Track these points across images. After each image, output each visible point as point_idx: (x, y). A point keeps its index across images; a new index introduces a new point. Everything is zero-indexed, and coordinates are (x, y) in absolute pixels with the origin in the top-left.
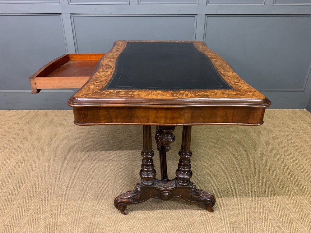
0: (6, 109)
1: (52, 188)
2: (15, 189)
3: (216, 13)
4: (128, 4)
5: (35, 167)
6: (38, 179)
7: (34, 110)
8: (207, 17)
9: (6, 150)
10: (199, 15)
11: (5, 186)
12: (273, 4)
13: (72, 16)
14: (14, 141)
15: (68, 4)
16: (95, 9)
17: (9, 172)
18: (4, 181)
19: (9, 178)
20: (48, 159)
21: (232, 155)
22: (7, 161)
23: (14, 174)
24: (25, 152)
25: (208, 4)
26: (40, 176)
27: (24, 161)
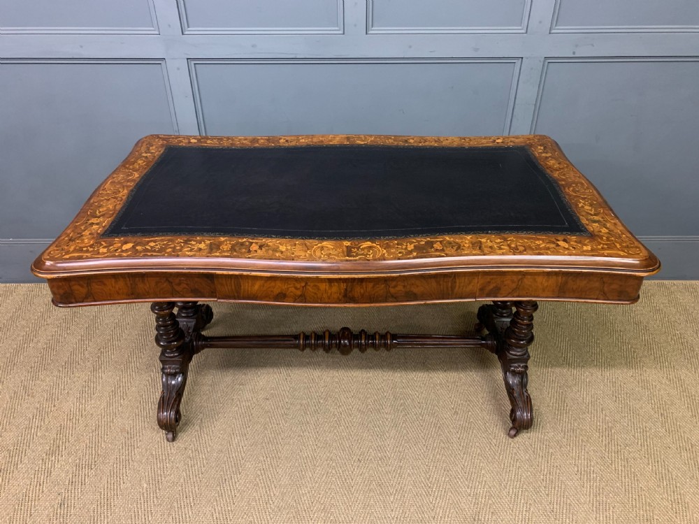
3: (574, 53)
4: (341, 32)
5: (122, 483)
8: (546, 63)
9: (47, 422)
10: (527, 58)
13: (193, 65)
14: (64, 389)
15: (183, 34)
17: (59, 498)
19: (62, 520)
20: (152, 455)
21: (609, 443)
22: (53, 459)
23: (74, 507)
24: (94, 429)
25: (553, 31)
26: (136, 514)
27: (95, 462)
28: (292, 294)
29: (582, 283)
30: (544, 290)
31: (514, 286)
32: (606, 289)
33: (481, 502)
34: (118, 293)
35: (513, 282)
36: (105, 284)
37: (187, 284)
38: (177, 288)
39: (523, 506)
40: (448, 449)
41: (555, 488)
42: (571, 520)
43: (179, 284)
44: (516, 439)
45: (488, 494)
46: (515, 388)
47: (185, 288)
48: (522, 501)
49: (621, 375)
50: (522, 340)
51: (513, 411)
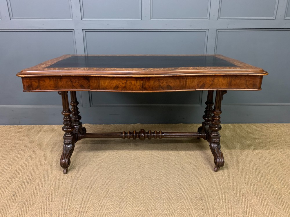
0: (12, 125)
1: (62, 213)
2: (19, 214)
3: (227, 27)
4: (140, 19)
5: (42, 188)
6: (46, 202)
7: (41, 126)
8: (218, 31)
9: (11, 168)
10: (210, 29)
11: (9, 211)
12: (284, 18)
13: (85, 32)
14: (20, 157)
15: (82, 20)
16: (108, 24)
17: (13, 193)
18: (8, 204)
19: (13, 201)
20: (56, 178)
21: (258, 173)
22: (12, 180)
23: (19, 196)
24: (31, 170)
25: (219, 19)
26: (48, 198)
27: (31, 181)
28: (121, 86)
29: (238, 81)
30: (223, 85)
31: (211, 83)
32: (247, 83)
33: (204, 193)
34: (50, 87)
35: (210, 81)
36: (45, 82)
37: (79, 83)
38: (74, 85)
39: (223, 195)
40: (188, 176)
41: (236, 188)
42: (245, 199)
43: (75, 83)
44: (217, 172)
45: (207, 191)
46: (216, 149)
47: (78, 84)
48: (222, 193)
49: (261, 152)
50: (217, 128)
51: (215, 159)
